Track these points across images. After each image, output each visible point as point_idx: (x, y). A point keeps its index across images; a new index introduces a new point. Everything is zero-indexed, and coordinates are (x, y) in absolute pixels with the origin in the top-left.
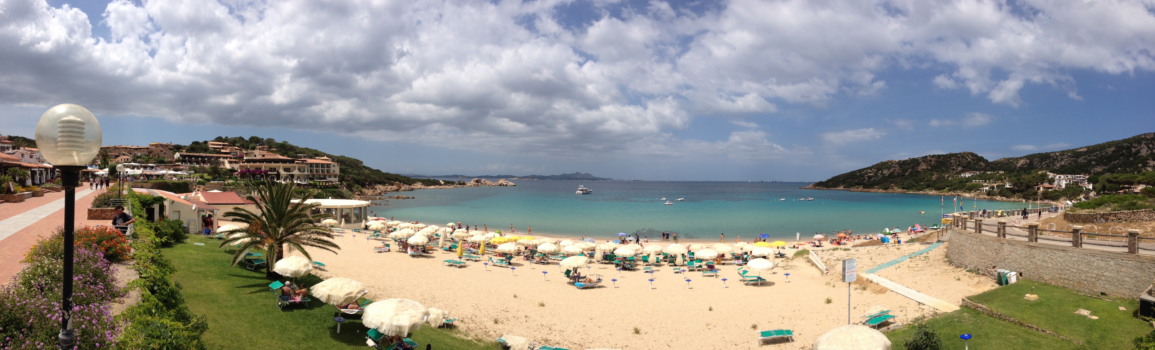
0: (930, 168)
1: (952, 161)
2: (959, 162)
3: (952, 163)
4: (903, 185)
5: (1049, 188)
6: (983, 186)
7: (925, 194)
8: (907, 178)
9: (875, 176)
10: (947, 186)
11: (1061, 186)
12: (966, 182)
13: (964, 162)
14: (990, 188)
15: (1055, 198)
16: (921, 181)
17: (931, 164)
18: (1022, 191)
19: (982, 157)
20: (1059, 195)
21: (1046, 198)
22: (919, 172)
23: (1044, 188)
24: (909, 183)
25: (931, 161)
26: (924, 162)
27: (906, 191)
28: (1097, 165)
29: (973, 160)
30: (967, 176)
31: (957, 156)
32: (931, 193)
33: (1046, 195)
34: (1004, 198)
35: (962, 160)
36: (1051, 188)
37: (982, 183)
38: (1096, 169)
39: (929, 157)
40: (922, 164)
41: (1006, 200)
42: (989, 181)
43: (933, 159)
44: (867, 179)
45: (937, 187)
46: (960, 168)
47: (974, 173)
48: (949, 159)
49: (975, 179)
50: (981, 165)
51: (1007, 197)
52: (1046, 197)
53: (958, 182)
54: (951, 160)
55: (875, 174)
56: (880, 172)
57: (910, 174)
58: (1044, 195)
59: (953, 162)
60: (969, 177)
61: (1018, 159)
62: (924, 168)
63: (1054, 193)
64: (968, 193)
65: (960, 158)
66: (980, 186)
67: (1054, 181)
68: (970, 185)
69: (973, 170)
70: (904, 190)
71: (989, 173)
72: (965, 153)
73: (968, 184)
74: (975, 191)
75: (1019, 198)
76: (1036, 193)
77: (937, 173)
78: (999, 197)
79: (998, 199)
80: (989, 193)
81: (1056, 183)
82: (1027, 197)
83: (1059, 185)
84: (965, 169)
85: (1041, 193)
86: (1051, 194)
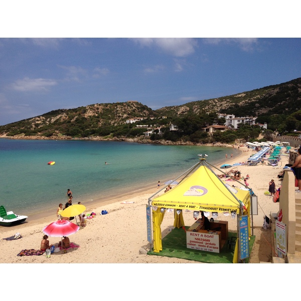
0: (97, 115)
1: (118, 109)
2: (125, 109)
3: (118, 111)
4: (68, 131)
5: (220, 129)
6: (147, 131)
7: (89, 140)
8: (72, 125)
9: (43, 124)
10: (112, 132)
11: (233, 127)
12: (130, 128)
13: (129, 110)
14: (154, 132)
15: (228, 140)
16: (87, 127)
17: (98, 112)
18: (188, 133)
19: (146, 106)
20: (234, 136)
21: (218, 141)
22: (86, 119)
23: (215, 129)
24: (74, 130)
25: (98, 109)
26: (91, 109)
27: (70, 137)
28: (262, 106)
29: (138, 108)
30: (131, 122)
31: (123, 105)
32: (95, 139)
33: (218, 137)
34: (170, 142)
35: (128, 108)
36: (223, 129)
37: (146, 128)
38: (260, 110)
39: (96, 105)
40: (89, 111)
41: (172, 143)
42: (153, 125)
43: (100, 107)
44: (34, 126)
45: (102, 133)
46: (125, 116)
47: (139, 119)
48: (115, 107)
49: (139, 124)
50: (144, 113)
51: (173, 140)
52: (218, 139)
53: (122, 127)
55: (43, 122)
56: (48, 120)
57: (76, 121)
58: (215, 137)
60: (133, 123)
61: (178, 108)
63: (227, 134)
64: (131, 137)
65: (125, 106)
66: (143, 131)
67: (225, 121)
68: (134, 130)
69: (137, 117)
70: (68, 137)
71: (152, 118)
72: (130, 102)
73: (132, 129)
74: (139, 136)
75: (186, 141)
76: (205, 135)
77: (104, 120)
78: (163, 140)
79: (162, 143)
80: (153, 137)
81: (226, 124)
82: (195, 139)
83: (231, 125)
84: (130, 116)
85: (211, 135)
86: (222, 135)
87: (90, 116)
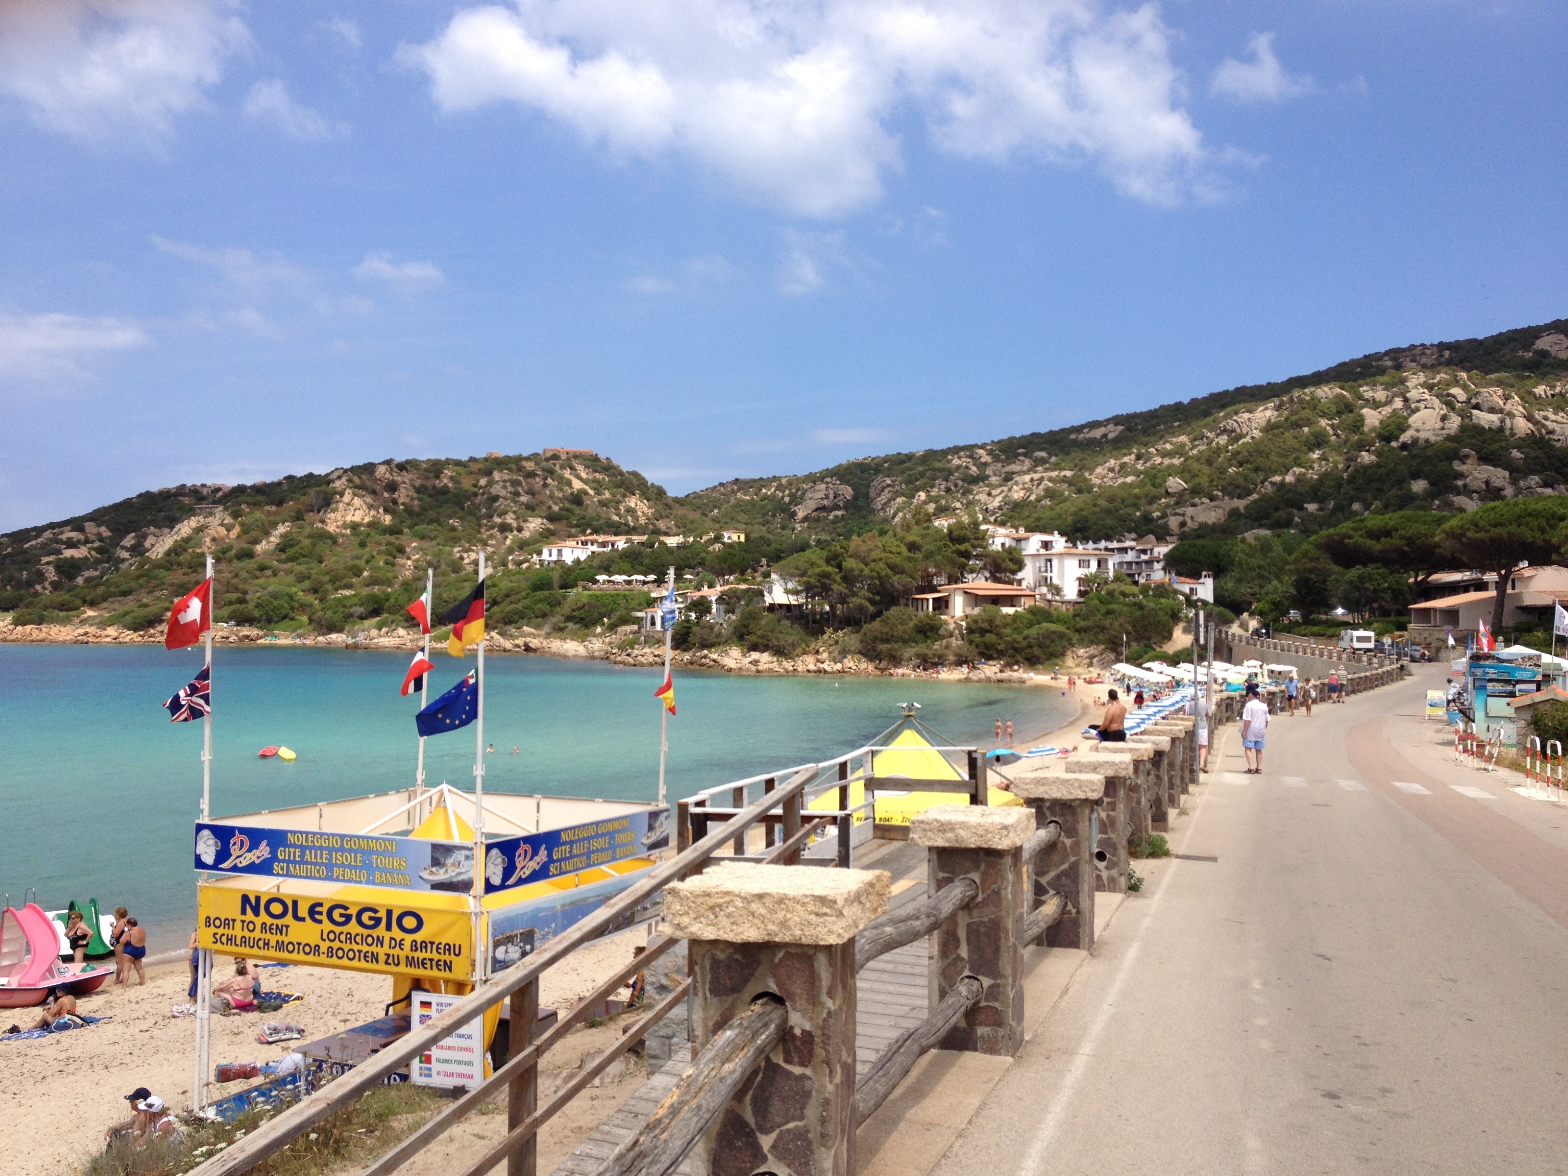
0: (387, 519)
1: (496, 490)
2: (531, 492)
3: (496, 498)
4: (242, 601)
5: (996, 600)
6: (652, 603)
7: (356, 646)
8: (262, 568)
11: (1057, 590)
12: (565, 586)
13: (551, 497)
14: (689, 609)
15: (1037, 651)
16: (338, 581)
17: (395, 502)
18: (852, 621)
19: (635, 474)
20: (1061, 636)
21: (988, 654)
22: (333, 539)
23: (975, 599)
24: (275, 596)
25: (392, 487)
26: (360, 488)
27: (253, 632)
28: (1196, 491)
29: (598, 486)
30: (569, 557)
31: (520, 469)
32: (386, 641)
33: (990, 638)
34: (765, 659)
35: (545, 485)
36: (1011, 600)
37: (645, 588)
38: (1190, 511)
39: (382, 469)
40: (347, 498)
41: (775, 666)
42: (680, 578)
43: (405, 479)
46: (535, 524)
47: (604, 544)
48: (483, 482)
49: (608, 570)
50: (630, 511)
51: (780, 652)
52: (988, 646)
53: (524, 585)
54: (490, 483)
56: (129, 540)
57: (282, 548)
58: (977, 638)
59: (503, 493)
60: (577, 562)
61: (796, 486)
62: (357, 518)
63: (1030, 625)
64: (574, 636)
65: (531, 475)
66: (633, 604)
67: (1020, 565)
68: (585, 600)
69: (596, 531)
70: (245, 631)
71: (671, 541)
72: (555, 457)
73: (573, 592)
74: (612, 628)
75: (844, 653)
76: (931, 630)
77: (426, 544)
78: (735, 652)
79: (730, 663)
80: (681, 636)
81: (1028, 575)
82: (883, 647)
83: (1046, 581)
84: (560, 526)
85: (959, 627)
86: (1008, 631)
87: (354, 526)
